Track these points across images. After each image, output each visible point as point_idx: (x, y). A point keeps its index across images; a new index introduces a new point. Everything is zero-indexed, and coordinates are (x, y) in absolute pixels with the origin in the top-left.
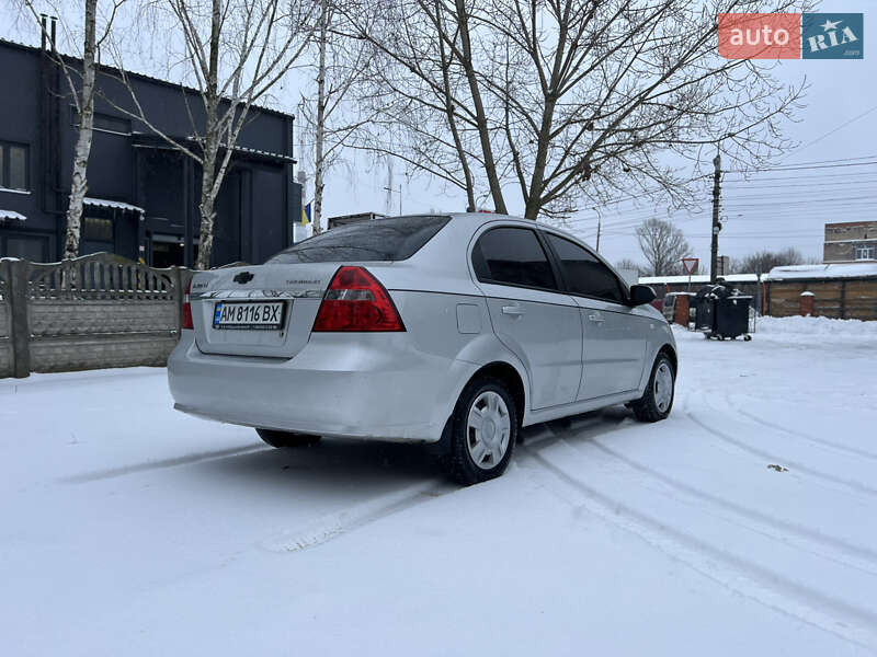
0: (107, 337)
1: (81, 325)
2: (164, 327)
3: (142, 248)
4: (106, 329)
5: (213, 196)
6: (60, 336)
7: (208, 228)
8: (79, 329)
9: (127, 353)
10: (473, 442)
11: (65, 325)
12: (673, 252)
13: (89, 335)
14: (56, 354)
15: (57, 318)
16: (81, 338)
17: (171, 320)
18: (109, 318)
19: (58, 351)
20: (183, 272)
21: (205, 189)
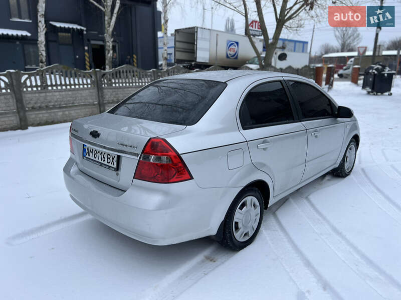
0: (64, 107)
1: (50, 102)
2: (91, 101)
3: (86, 48)
4: (63, 103)
5: (111, 29)
6: (40, 108)
7: (109, 47)
8: (50, 104)
9: (74, 115)
10: (237, 228)
11: (42, 103)
12: (352, 38)
13: (54, 107)
14: (40, 117)
15: (38, 99)
16: (51, 109)
17: (94, 98)
18: (63, 98)
19: (41, 115)
20: (98, 73)
21: (107, 26)
